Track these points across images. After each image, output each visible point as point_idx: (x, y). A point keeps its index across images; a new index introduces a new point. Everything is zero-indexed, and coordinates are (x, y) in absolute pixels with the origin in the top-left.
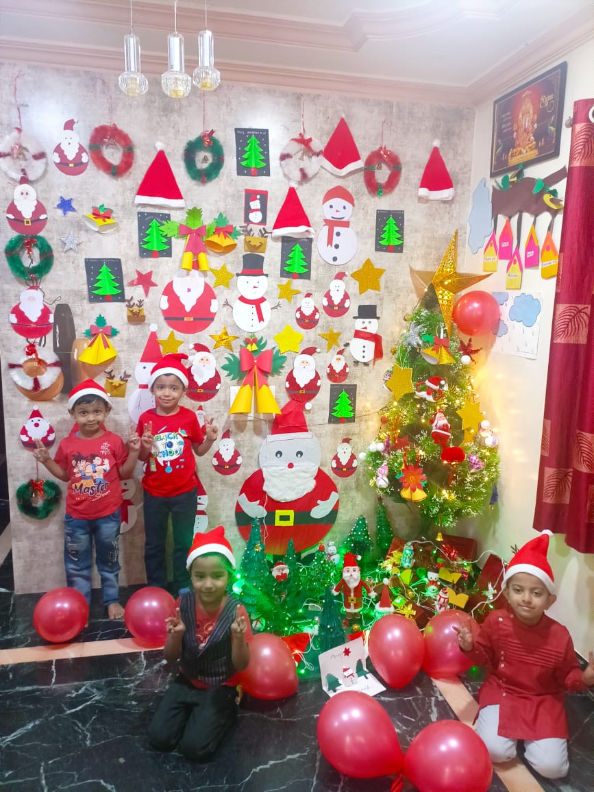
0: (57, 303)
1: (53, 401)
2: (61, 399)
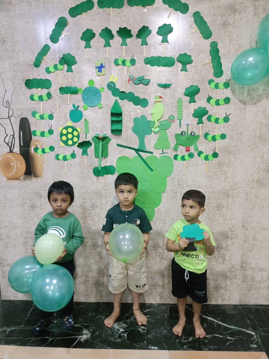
1: (20, 180)
2: (25, 179)
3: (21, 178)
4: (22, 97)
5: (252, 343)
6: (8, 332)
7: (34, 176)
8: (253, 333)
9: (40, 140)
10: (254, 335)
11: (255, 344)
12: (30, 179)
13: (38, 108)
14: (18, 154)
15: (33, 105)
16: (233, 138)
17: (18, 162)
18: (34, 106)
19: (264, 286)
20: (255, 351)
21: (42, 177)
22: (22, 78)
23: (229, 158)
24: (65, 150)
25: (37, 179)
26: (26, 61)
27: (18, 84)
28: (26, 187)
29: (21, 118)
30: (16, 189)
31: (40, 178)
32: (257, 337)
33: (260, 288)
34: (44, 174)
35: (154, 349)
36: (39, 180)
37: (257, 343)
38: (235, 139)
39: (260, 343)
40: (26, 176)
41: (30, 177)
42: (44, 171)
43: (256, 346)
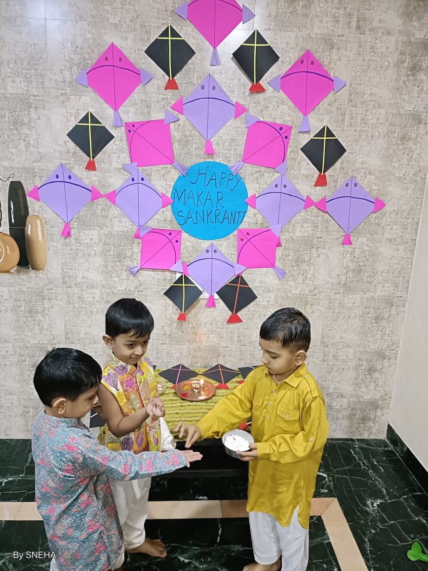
0: (11, 180)
1: (11, 273)
2: (18, 272)
3: (12, 271)
4: (12, 150)
5: (323, 488)
6: (3, 484)
7: (32, 269)
8: (325, 475)
9: (42, 217)
10: (326, 477)
11: (326, 488)
12: (27, 273)
13: (37, 168)
14: (8, 235)
15: (29, 163)
16: (317, 226)
17: (7, 247)
18: (32, 164)
19: (344, 416)
20: (325, 497)
21: (45, 270)
22: (11, 120)
23: (310, 253)
24: (80, 232)
25: (37, 272)
26: (18, 94)
27: (6, 129)
28: (21, 283)
29: (12, 182)
30: (5, 287)
31: (41, 271)
32: (329, 480)
33: (338, 418)
34: (47, 266)
35: (203, 499)
36: (40, 274)
37: (328, 488)
38: (319, 227)
39: (332, 487)
40: (20, 268)
41: (26, 270)
42: (48, 262)
43: (326, 491)
